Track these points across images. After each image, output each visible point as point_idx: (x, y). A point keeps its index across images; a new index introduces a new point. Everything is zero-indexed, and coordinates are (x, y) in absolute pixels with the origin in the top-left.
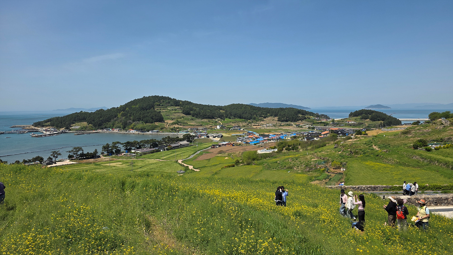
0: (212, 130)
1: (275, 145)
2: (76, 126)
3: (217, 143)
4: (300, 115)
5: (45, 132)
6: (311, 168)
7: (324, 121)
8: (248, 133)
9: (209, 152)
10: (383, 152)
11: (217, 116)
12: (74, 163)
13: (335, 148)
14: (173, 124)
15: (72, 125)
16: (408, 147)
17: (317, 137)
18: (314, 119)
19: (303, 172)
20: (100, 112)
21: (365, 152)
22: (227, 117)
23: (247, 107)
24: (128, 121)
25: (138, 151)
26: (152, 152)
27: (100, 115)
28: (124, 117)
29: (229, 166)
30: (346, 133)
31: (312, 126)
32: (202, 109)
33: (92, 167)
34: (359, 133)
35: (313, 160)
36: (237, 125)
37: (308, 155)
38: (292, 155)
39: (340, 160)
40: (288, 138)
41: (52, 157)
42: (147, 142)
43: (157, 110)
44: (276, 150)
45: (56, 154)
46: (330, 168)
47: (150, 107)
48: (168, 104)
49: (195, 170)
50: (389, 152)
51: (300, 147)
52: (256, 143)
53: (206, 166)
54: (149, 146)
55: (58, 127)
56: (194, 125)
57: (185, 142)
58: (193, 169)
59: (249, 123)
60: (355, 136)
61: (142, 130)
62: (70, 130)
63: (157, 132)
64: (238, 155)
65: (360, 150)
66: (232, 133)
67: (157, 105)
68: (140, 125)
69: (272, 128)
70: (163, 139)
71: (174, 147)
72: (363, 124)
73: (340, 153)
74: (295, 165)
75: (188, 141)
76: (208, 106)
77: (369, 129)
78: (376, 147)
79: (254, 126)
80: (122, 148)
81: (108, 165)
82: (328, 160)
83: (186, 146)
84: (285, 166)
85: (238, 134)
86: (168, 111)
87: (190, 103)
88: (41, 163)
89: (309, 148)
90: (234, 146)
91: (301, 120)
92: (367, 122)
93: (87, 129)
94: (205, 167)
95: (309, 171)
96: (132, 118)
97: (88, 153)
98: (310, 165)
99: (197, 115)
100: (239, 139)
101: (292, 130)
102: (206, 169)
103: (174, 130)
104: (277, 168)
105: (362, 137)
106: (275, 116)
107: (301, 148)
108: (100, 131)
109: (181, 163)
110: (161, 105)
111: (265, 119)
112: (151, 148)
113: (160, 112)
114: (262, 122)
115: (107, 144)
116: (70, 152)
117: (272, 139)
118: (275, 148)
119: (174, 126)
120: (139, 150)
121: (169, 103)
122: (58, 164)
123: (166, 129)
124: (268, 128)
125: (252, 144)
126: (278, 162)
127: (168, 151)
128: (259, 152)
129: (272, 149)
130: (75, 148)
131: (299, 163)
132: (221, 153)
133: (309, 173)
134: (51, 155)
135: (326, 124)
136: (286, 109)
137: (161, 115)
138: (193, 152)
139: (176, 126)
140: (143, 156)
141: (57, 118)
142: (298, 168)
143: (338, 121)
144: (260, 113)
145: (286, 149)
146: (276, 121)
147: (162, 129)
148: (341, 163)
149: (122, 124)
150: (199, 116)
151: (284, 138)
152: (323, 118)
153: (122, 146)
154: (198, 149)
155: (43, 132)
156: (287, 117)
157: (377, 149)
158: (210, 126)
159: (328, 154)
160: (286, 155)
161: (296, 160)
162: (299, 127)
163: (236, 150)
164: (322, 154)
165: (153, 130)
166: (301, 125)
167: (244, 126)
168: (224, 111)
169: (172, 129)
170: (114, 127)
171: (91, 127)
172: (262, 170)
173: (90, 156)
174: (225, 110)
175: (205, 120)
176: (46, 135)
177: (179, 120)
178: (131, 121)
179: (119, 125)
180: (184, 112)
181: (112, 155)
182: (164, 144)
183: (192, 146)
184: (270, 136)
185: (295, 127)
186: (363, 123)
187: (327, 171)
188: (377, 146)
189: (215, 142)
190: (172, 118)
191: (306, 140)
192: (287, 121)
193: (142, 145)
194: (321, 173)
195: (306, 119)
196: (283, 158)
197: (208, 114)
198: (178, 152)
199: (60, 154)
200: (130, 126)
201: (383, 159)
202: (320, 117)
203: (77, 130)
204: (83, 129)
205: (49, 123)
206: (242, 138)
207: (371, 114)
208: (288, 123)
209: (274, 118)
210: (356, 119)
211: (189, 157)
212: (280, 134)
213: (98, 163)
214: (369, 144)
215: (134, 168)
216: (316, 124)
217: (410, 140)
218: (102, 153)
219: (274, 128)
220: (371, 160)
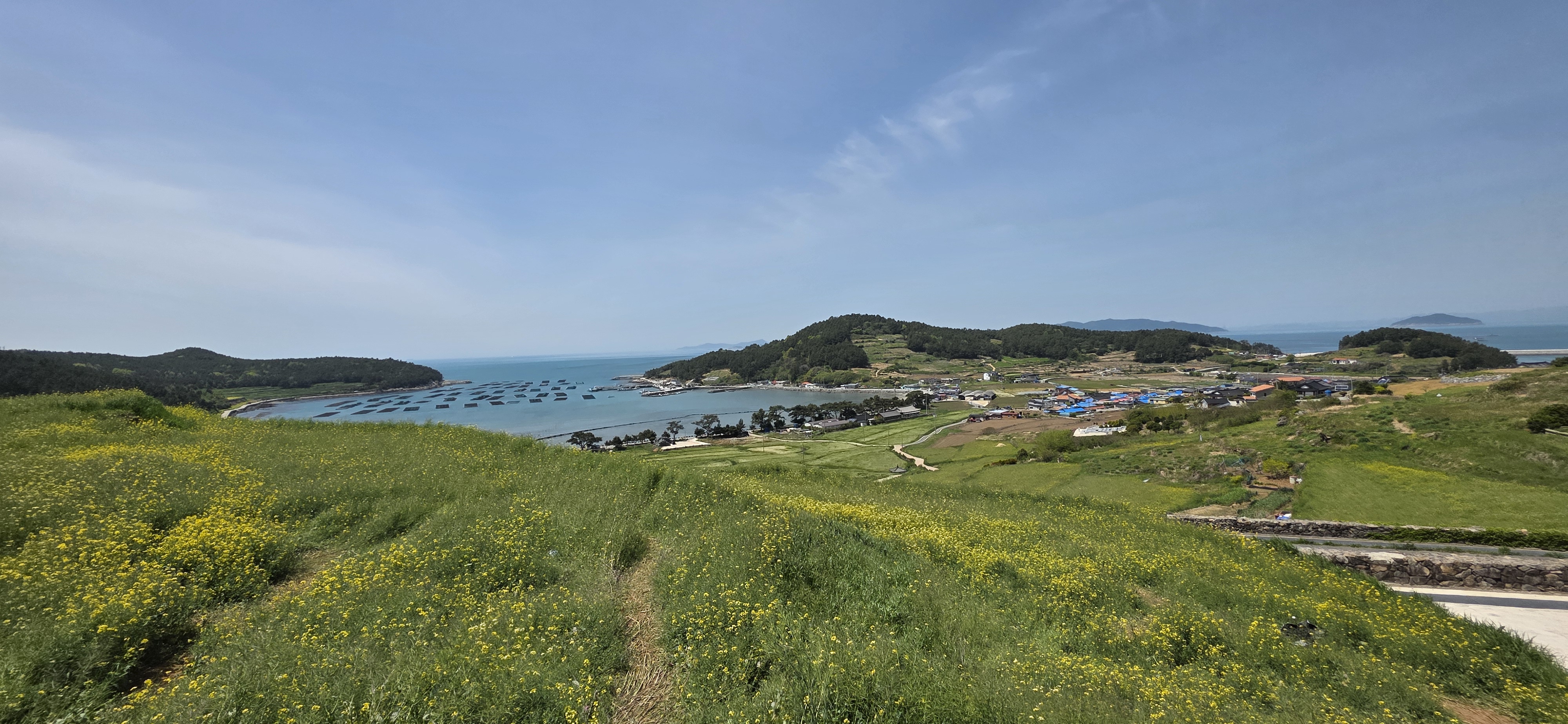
0: (973, 383)
1: (1122, 418)
2: (712, 377)
3: (981, 412)
4: (1193, 346)
5: (662, 387)
6: (1205, 475)
7: (1264, 359)
8: (1057, 389)
9: (961, 431)
10: (1423, 438)
11: (985, 352)
12: (704, 444)
13: (1280, 425)
14: (887, 370)
15: (704, 375)
16: (1510, 425)
17: (1239, 398)
18: (1235, 356)
19: (1182, 483)
20: (753, 349)
21: (1368, 437)
22: (1006, 355)
23: (1055, 330)
24: (802, 366)
25: (817, 426)
26: (844, 428)
27: (751, 356)
28: (794, 359)
29: (1003, 463)
30: (1324, 390)
31: (1229, 373)
32: (950, 338)
33: (734, 452)
34: (1366, 388)
35: (1213, 454)
36: (1031, 372)
37: (1204, 442)
38: (1163, 440)
39: (1288, 456)
40: (1159, 402)
41: (669, 432)
42: (834, 407)
43: (857, 342)
44: (1123, 429)
45: (675, 427)
46: (1258, 476)
47: (842, 337)
48: (878, 330)
49: (927, 467)
50: (1444, 438)
51: (1186, 423)
52: (1074, 411)
53: (953, 460)
54: (838, 415)
55: (683, 378)
56: (931, 373)
57: (911, 409)
58: (924, 465)
59: (1062, 366)
60: (1352, 395)
61: (827, 383)
62: (702, 384)
63: (856, 387)
64: (1028, 440)
65: (1350, 431)
66: (1017, 390)
67: (857, 333)
68: (824, 373)
69: (1120, 378)
70: (865, 401)
71: (887, 418)
72: (1382, 365)
73: (1290, 438)
74: (1163, 465)
75: (916, 407)
76: (964, 331)
77: (1401, 378)
78: (1404, 426)
79: (1073, 372)
80: (788, 420)
81: (761, 449)
82: (1255, 455)
83: (914, 416)
84: (1137, 467)
85: (1032, 391)
86: (879, 344)
87: (923, 327)
88: (652, 443)
89: (1211, 425)
90: (1021, 417)
91: (1199, 357)
92: (1399, 361)
93: (730, 382)
94: (950, 462)
95: (1199, 482)
96: (808, 360)
97: (728, 426)
98: (1202, 466)
99: (939, 351)
100: (1033, 404)
101: (1171, 383)
102: (950, 467)
103: (889, 383)
104: (1118, 471)
105: (1373, 399)
106: (1128, 349)
107: (1191, 425)
108: (752, 385)
109: (899, 452)
110: (864, 331)
111: (1101, 357)
112: (841, 419)
113: (863, 347)
114: (1095, 364)
115: (761, 410)
116: (697, 423)
117: (1117, 404)
118: (1120, 424)
119: (890, 374)
120: (818, 424)
121: (880, 327)
122: (679, 445)
123: (874, 380)
124: (1109, 378)
125: (1065, 415)
126: (1122, 457)
127: (874, 426)
128: (1079, 433)
129: (1115, 426)
130: (706, 417)
131: (1174, 461)
132: (987, 434)
133: (1197, 486)
134: (668, 429)
135: (1268, 368)
136: (1157, 332)
137: (864, 353)
138: (927, 430)
139: (894, 375)
140: (826, 435)
141: (682, 363)
142: (1170, 473)
143: (1305, 360)
144: (1086, 344)
145: (1148, 428)
146: (1131, 361)
147: (865, 381)
148: (1291, 465)
149: (790, 373)
150: (943, 352)
151: (1149, 401)
152: (1261, 352)
153: (788, 414)
154: (939, 422)
155: (659, 388)
156: (1158, 352)
157: (1406, 430)
158: (968, 374)
159: (1255, 442)
160: (1146, 442)
161: (1169, 453)
162: (1191, 375)
163: (1026, 426)
164: (1239, 440)
165: (847, 383)
166: (1198, 369)
167: (1049, 374)
168: (1000, 342)
169: (886, 382)
170: (776, 378)
171: (737, 378)
172: (1077, 475)
173: (731, 432)
174: (1003, 338)
175: (957, 362)
176: (663, 393)
177: (900, 362)
178: (806, 366)
179: (785, 374)
180: (912, 345)
181: (768, 431)
182: (868, 412)
183: (924, 418)
184: (1112, 397)
185: (1180, 375)
186: (1384, 363)
187: (1249, 483)
188: (1405, 422)
189: (975, 410)
190: (885, 359)
191: (1205, 405)
192: (1159, 361)
193: (824, 413)
194: (1232, 487)
195: (1210, 354)
196: (1136, 447)
197: (964, 349)
198: (897, 428)
199: (681, 427)
200: (805, 377)
201: (1421, 458)
202: (1252, 350)
203: (713, 384)
204: (723, 382)
205: (669, 372)
206: (1041, 401)
207: (1410, 341)
208: (1163, 365)
209: (1124, 355)
210: (1361, 354)
211: (918, 439)
212: (1139, 391)
213: (744, 446)
214: (1383, 417)
215: (808, 457)
216: (1240, 368)
217: (1520, 408)
218: (752, 428)
219: (1126, 378)
220: (1382, 458)
